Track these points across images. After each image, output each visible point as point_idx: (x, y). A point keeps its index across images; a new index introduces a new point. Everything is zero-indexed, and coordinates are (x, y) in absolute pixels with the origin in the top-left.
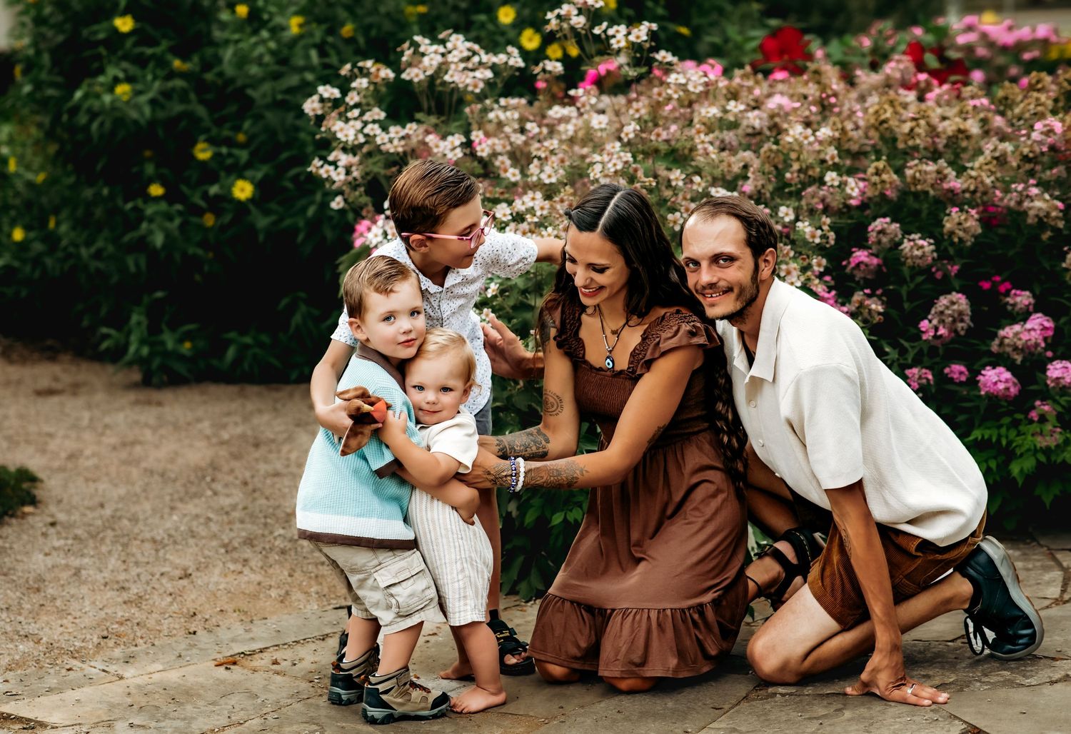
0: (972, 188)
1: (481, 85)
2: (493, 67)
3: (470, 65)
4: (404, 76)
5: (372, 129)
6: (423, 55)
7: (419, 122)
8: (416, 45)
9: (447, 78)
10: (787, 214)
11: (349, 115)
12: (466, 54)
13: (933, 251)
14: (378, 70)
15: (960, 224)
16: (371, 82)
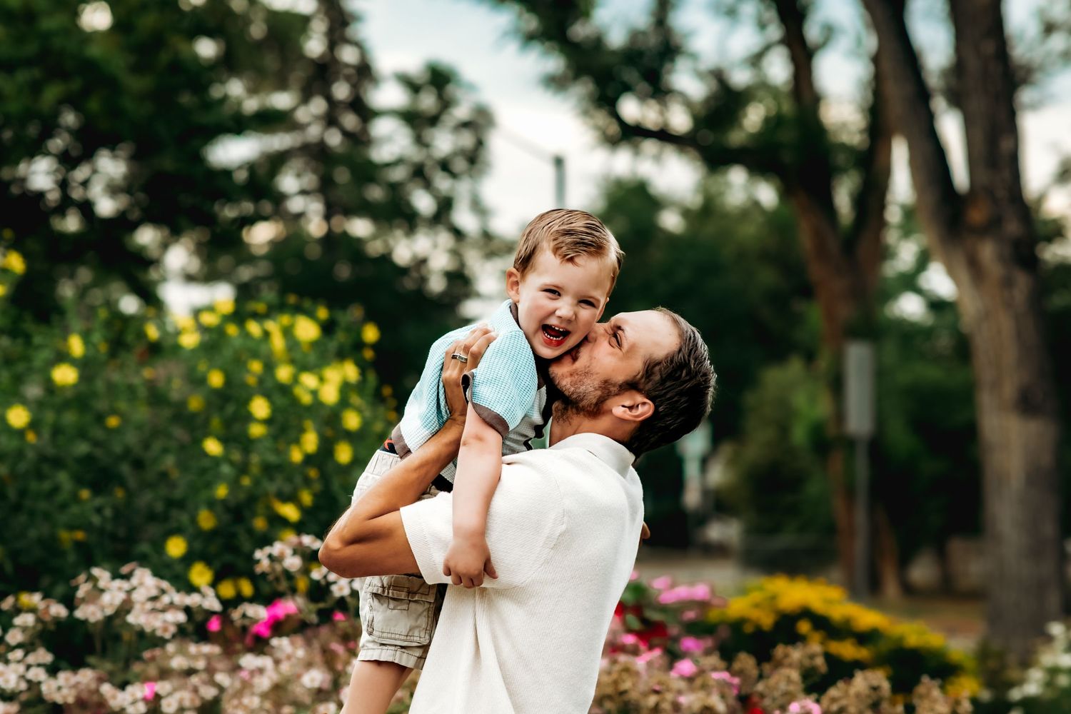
1: (173, 629)
2: (187, 610)
3: (159, 605)
4: (79, 614)
5: (37, 675)
6: (102, 591)
7: (92, 667)
8: (96, 580)
9: (131, 619)
11: (11, 656)
12: (154, 592)
14: (48, 606)
16: (39, 620)
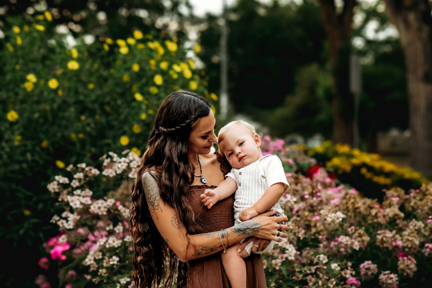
0: (410, 246)
4: (104, 173)
5: (87, 201)
6: (115, 163)
8: (112, 158)
9: (131, 175)
10: (324, 259)
11: (75, 192)
13: (397, 281)
14: (91, 170)
15: (407, 266)
16: (86, 176)
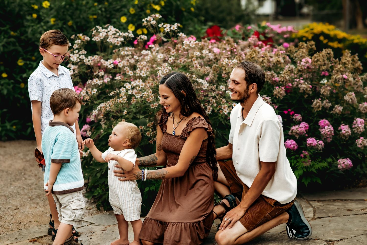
0: (282, 80)
1: (120, 43)
2: (124, 37)
3: (116, 36)
4: (93, 39)
5: (82, 57)
6: (100, 32)
7: (98, 55)
8: (98, 29)
9: (108, 40)
10: (223, 88)
11: (75, 52)
12: (114, 32)
13: (270, 101)
14: (84, 37)
15: (279, 92)
16: (82, 41)
